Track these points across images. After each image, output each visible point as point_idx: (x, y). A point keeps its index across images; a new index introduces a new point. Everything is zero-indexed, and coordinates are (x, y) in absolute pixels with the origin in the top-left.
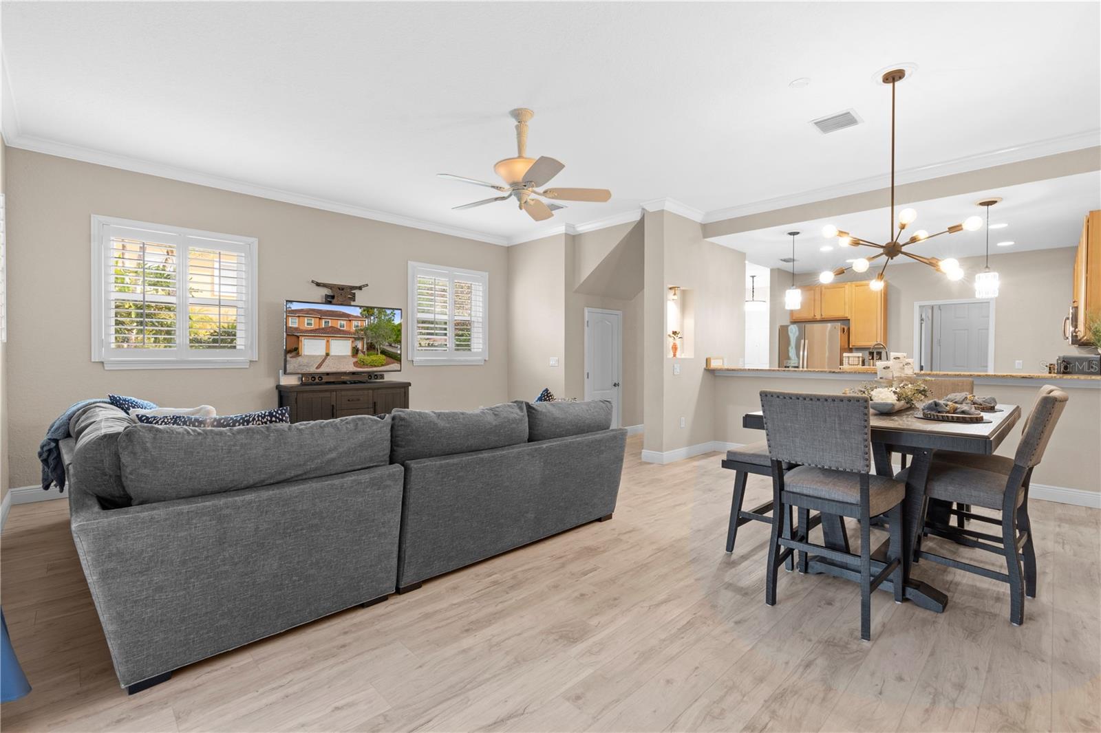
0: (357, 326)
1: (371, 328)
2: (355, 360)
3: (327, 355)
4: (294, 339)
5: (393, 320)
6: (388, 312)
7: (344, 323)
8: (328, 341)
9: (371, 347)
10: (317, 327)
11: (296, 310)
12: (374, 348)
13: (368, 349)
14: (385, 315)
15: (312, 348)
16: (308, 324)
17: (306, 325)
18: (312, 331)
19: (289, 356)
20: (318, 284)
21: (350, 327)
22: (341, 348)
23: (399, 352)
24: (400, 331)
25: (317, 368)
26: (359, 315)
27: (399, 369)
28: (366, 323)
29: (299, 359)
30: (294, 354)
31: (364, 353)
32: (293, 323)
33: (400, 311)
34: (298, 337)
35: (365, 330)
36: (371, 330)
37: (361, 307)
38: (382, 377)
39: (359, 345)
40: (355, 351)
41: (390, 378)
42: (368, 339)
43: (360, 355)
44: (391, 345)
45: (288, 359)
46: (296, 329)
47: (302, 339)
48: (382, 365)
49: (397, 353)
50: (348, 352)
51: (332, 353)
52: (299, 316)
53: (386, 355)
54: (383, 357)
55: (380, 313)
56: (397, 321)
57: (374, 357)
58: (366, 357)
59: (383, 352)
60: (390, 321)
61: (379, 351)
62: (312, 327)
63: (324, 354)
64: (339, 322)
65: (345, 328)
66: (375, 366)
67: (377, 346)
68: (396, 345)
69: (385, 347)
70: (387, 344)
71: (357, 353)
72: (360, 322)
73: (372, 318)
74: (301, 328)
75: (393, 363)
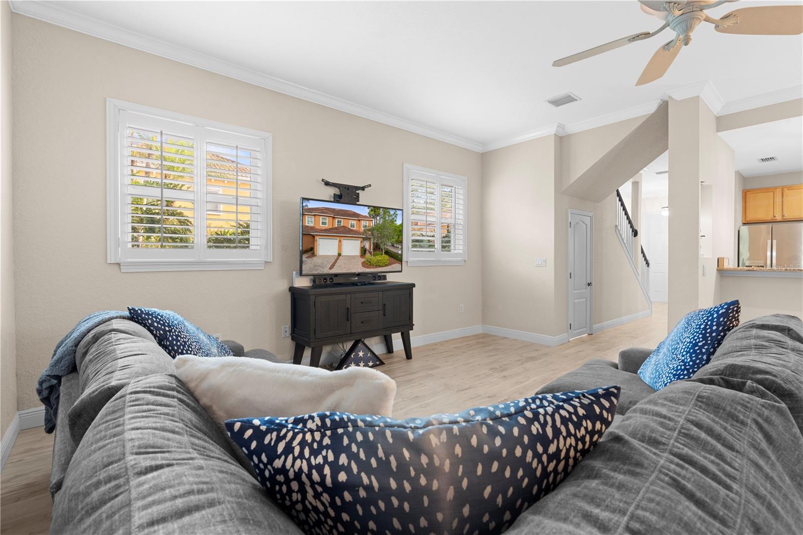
0: (366, 226)
1: (378, 228)
2: (363, 260)
3: (339, 255)
4: (310, 238)
5: (396, 221)
6: (392, 212)
7: (354, 222)
8: (340, 241)
9: (377, 247)
10: (331, 227)
11: (312, 209)
12: (379, 249)
13: (374, 249)
14: (389, 216)
15: (326, 248)
16: (323, 223)
17: (321, 225)
18: (326, 230)
19: (304, 257)
20: (327, 184)
21: (359, 226)
22: (352, 248)
23: (400, 252)
24: (401, 231)
25: (331, 268)
26: (368, 215)
27: (400, 270)
28: (372, 224)
29: (315, 258)
30: (310, 253)
31: (370, 253)
32: (309, 221)
33: (401, 212)
34: (314, 236)
35: (372, 230)
36: (378, 231)
37: (369, 206)
38: (385, 278)
39: (367, 245)
40: (364, 251)
41: (392, 278)
42: (374, 240)
43: (368, 255)
44: (393, 246)
45: (304, 259)
46: (312, 228)
47: (317, 238)
48: (386, 265)
49: (398, 253)
50: (357, 252)
51: (343, 254)
52: (315, 215)
53: (389, 255)
54: (387, 257)
55: (385, 213)
56: (398, 222)
57: (379, 258)
58: (372, 257)
59: (387, 253)
60: (393, 221)
61: (383, 251)
62: (326, 226)
63: (336, 254)
64: (350, 221)
65: (355, 228)
66: (380, 266)
67: (382, 246)
68: (398, 246)
69: (388, 247)
70: (390, 244)
71: (365, 254)
72: (367, 222)
73: (378, 218)
74: (317, 227)
75: (395, 263)
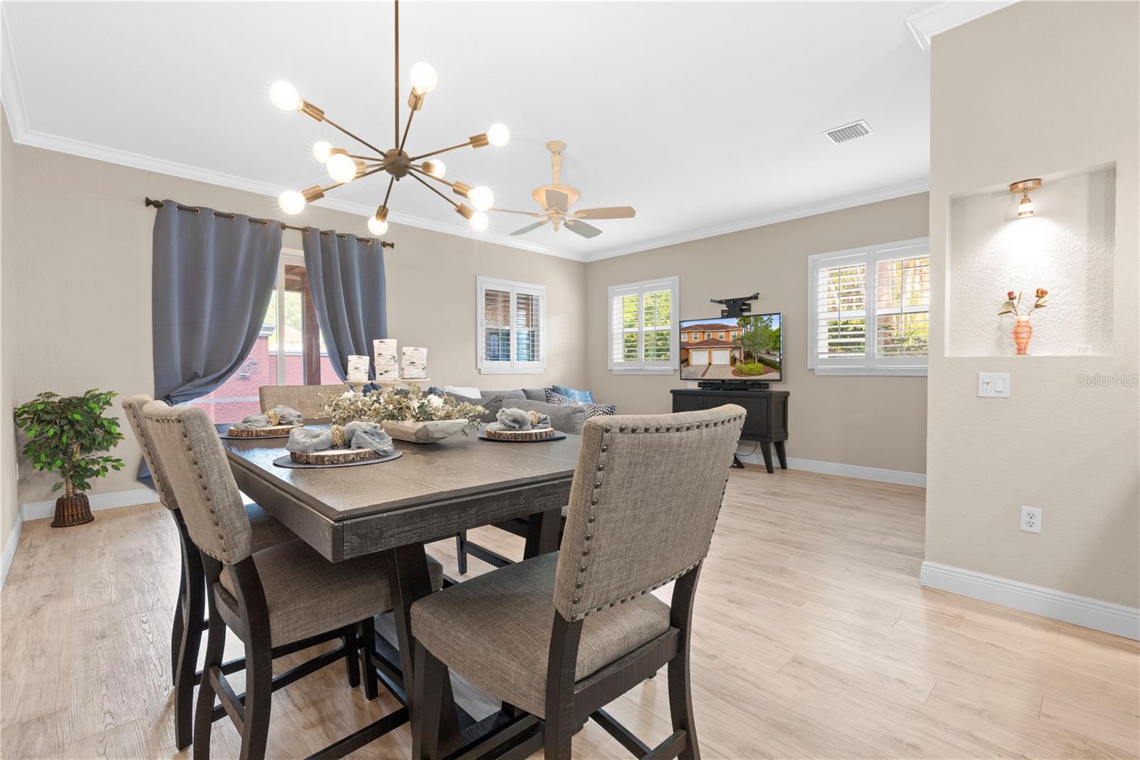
0: (735, 336)
1: (748, 336)
2: (734, 368)
3: (710, 364)
4: (685, 351)
5: (771, 326)
6: (765, 318)
7: (723, 334)
8: (710, 352)
9: (748, 356)
10: (702, 340)
11: (686, 327)
12: (751, 357)
13: (745, 358)
14: (762, 322)
15: (699, 358)
16: (695, 338)
17: (693, 340)
18: (697, 344)
19: (683, 365)
21: (729, 338)
22: (721, 357)
23: (778, 360)
24: (778, 337)
25: (702, 376)
26: (737, 325)
27: (779, 378)
28: (742, 333)
29: (689, 367)
30: (685, 364)
31: (741, 361)
32: (685, 338)
33: (778, 316)
34: (688, 350)
35: (742, 339)
36: (748, 339)
37: (738, 317)
38: (767, 386)
39: (737, 354)
40: (734, 360)
41: (775, 388)
42: (745, 348)
43: (738, 364)
44: (768, 353)
45: (682, 368)
46: (686, 343)
47: (691, 351)
48: (760, 374)
49: (776, 361)
50: (728, 362)
51: (714, 363)
52: (688, 332)
53: (763, 364)
54: (761, 365)
55: (756, 320)
56: (775, 326)
57: (751, 366)
58: (743, 366)
59: (761, 361)
60: (767, 327)
61: (756, 360)
62: (698, 340)
63: (707, 364)
64: (719, 333)
65: (724, 339)
66: (753, 375)
67: (755, 355)
68: (775, 353)
69: (762, 355)
70: (765, 352)
71: (735, 362)
72: (737, 332)
73: (749, 326)
74: (690, 342)
75: (772, 372)
